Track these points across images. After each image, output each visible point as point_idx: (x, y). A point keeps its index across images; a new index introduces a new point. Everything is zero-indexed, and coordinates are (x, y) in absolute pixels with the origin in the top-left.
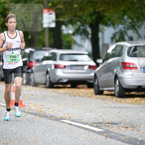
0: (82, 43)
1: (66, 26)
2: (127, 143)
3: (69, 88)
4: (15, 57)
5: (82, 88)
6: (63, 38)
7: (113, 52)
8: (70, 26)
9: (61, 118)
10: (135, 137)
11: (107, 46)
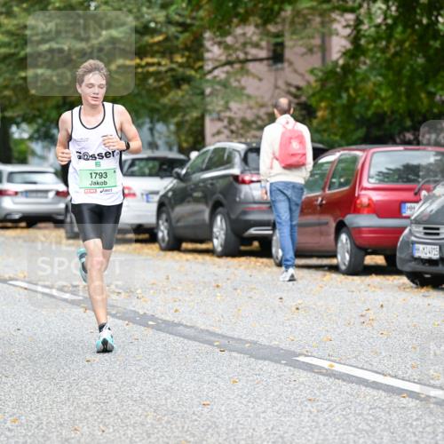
0: (45, 153)
1: (18, 125)
2: (119, 318)
3: (22, 228)
4: (103, 175)
5: (46, 228)
6: (12, 145)
8: (24, 126)
9: (11, 279)
10: (133, 309)
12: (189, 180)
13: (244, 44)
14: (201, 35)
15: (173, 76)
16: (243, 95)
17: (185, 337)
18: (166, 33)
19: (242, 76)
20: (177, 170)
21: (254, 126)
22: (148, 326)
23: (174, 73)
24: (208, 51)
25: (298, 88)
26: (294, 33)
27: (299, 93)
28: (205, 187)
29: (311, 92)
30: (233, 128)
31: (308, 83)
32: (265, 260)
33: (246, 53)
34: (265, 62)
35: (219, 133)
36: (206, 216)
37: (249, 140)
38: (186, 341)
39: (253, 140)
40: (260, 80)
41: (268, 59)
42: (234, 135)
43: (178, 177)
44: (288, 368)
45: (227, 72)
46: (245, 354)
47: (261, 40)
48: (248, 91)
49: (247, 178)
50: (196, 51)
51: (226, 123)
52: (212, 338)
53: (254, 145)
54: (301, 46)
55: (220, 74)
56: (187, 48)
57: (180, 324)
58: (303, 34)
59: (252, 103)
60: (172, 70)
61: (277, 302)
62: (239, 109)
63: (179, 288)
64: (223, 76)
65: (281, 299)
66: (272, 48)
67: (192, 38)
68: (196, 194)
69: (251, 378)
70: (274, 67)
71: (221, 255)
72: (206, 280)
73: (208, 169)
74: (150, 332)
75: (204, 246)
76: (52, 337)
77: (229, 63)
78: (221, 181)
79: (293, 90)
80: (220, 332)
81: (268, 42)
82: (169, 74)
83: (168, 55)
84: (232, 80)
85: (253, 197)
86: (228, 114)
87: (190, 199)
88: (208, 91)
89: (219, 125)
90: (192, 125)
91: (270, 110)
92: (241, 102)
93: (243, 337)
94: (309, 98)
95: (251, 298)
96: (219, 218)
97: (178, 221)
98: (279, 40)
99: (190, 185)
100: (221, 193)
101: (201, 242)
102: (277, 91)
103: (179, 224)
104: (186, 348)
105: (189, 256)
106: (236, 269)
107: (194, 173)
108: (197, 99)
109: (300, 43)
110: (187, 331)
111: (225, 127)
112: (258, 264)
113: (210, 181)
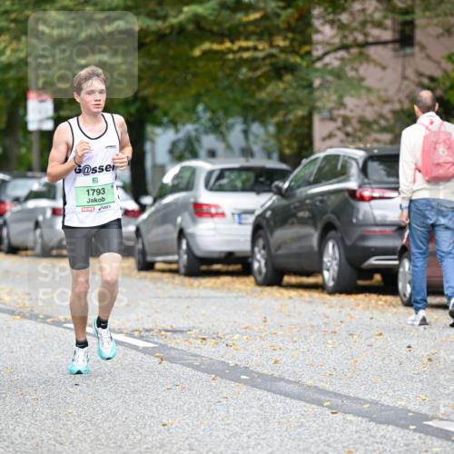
2: (203, 371)
4: (101, 191)
7: (176, 182)
10: (223, 359)
11: (162, 170)
12: (293, 196)
13: (364, 24)
14: (309, 12)
15: (272, 64)
16: (361, 87)
17: (287, 395)
18: (263, 9)
19: (361, 63)
20: (277, 183)
21: (375, 127)
22: (240, 381)
23: (273, 60)
24: (318, 31)
25: (432, 79)
26: (426, 9)
27: (432, 85)
28: (313, 204)
29: (448, 84)
30: (349, 129)
31: (445, 72)
32: (389, 298)
33: (366, 35)
34: (390, 46)
35: (330, 136)
36: (315, 241)
37: (368, 146)
38: (288, 400)
39: (375, 145)
40: (384, 68)
41: (393, 42)
42: (350, 139)
43: (279, 192)
44: (417, 435)
45: (342, 59)
46: (363, 417)
47: (385, 17)
48: (368, 83)
49: (366, 194)
50: (302, 32)
51: (339, 123)
52: (322, 397)
53: (376, 151)
54: (437, 25)
55: (333, 61)
56: (290, 28)
57: (281, 379)
58: (439, 10)
59: (373, 98)
60: (272, 56)
61: (404, 351)
62: (357, 106)
63: (280, 333)
64: (336, 63)
65: (409, 347)
66: (398, 28)
67: (296, 15)
68: (301, 214)
69: (371, 448)
70: (401, 53)
71: (333, 292)
72: (314, 323)
73: (317, 182)
74: (244, 388)
75: (311, 280)
76: (119, 395)
77: (345, 47)
78: (333, 197)
79: (426, 81)
80: (331, 389)
81: (394, 21)
82: (268, 61)
83: (266, 37)
84: (348, 69)
85: (374, 218)
86: (342, 112)
87: (294, 220)
88: (317, 82)
89: (331, 126)
90: (296, 126)
91: (397, 106)
92: (359, 97)
93: (360, 396)
94: (446, 91)
95: (371, 345)
96: (330, 245)
97: (279, 247)
98: (408, 18)
99: (294, 202)
100: (333, 212)
101: (308, 274)
102: (406, 83)
103: (280, 252)
104: (287, 409)
105: (293, 293)
106: (352, 309)
107: (299, 187)
108: (302, 94)
109: (435, 21)
110: (289, 388)
111: (339, 129)
112: (380, 303)
113: (319, 198)
